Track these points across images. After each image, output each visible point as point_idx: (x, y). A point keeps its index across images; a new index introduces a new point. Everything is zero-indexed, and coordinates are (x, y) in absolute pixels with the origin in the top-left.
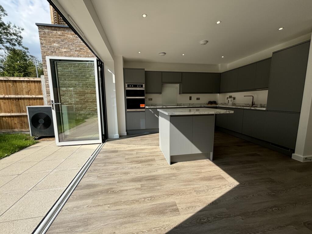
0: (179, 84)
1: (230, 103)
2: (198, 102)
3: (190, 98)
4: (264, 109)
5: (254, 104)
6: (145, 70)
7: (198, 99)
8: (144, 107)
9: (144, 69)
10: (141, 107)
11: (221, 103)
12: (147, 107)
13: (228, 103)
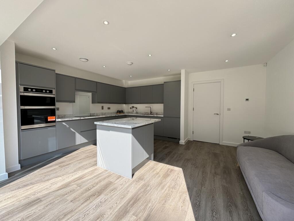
0: (91, 93)
1: (135, 112)
2: (109, 111)
3: (103, 108)
4: (163, 116)
5: (152, 113)
6: (56, 72)
7: (109, 108)
8: (54, 120)
9: (54, 71)
10: (49, 120)
11: (127, 112)
12: (60, 120)
13: (133, 112)
